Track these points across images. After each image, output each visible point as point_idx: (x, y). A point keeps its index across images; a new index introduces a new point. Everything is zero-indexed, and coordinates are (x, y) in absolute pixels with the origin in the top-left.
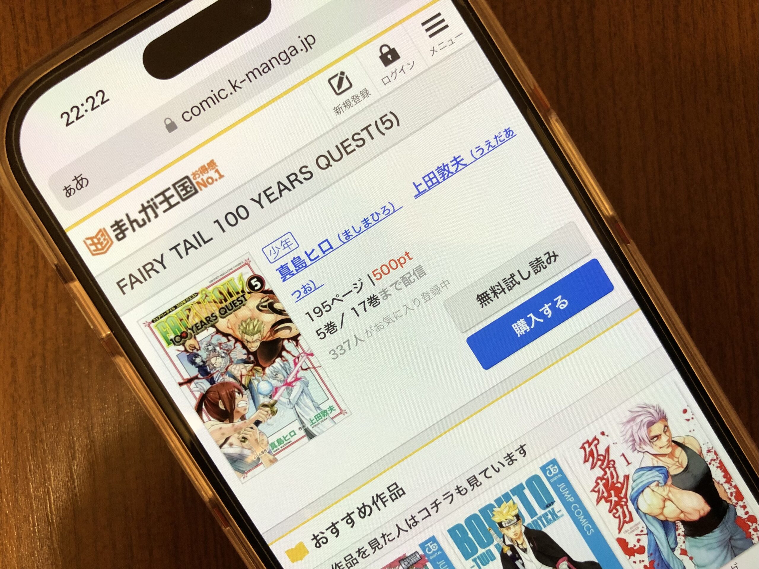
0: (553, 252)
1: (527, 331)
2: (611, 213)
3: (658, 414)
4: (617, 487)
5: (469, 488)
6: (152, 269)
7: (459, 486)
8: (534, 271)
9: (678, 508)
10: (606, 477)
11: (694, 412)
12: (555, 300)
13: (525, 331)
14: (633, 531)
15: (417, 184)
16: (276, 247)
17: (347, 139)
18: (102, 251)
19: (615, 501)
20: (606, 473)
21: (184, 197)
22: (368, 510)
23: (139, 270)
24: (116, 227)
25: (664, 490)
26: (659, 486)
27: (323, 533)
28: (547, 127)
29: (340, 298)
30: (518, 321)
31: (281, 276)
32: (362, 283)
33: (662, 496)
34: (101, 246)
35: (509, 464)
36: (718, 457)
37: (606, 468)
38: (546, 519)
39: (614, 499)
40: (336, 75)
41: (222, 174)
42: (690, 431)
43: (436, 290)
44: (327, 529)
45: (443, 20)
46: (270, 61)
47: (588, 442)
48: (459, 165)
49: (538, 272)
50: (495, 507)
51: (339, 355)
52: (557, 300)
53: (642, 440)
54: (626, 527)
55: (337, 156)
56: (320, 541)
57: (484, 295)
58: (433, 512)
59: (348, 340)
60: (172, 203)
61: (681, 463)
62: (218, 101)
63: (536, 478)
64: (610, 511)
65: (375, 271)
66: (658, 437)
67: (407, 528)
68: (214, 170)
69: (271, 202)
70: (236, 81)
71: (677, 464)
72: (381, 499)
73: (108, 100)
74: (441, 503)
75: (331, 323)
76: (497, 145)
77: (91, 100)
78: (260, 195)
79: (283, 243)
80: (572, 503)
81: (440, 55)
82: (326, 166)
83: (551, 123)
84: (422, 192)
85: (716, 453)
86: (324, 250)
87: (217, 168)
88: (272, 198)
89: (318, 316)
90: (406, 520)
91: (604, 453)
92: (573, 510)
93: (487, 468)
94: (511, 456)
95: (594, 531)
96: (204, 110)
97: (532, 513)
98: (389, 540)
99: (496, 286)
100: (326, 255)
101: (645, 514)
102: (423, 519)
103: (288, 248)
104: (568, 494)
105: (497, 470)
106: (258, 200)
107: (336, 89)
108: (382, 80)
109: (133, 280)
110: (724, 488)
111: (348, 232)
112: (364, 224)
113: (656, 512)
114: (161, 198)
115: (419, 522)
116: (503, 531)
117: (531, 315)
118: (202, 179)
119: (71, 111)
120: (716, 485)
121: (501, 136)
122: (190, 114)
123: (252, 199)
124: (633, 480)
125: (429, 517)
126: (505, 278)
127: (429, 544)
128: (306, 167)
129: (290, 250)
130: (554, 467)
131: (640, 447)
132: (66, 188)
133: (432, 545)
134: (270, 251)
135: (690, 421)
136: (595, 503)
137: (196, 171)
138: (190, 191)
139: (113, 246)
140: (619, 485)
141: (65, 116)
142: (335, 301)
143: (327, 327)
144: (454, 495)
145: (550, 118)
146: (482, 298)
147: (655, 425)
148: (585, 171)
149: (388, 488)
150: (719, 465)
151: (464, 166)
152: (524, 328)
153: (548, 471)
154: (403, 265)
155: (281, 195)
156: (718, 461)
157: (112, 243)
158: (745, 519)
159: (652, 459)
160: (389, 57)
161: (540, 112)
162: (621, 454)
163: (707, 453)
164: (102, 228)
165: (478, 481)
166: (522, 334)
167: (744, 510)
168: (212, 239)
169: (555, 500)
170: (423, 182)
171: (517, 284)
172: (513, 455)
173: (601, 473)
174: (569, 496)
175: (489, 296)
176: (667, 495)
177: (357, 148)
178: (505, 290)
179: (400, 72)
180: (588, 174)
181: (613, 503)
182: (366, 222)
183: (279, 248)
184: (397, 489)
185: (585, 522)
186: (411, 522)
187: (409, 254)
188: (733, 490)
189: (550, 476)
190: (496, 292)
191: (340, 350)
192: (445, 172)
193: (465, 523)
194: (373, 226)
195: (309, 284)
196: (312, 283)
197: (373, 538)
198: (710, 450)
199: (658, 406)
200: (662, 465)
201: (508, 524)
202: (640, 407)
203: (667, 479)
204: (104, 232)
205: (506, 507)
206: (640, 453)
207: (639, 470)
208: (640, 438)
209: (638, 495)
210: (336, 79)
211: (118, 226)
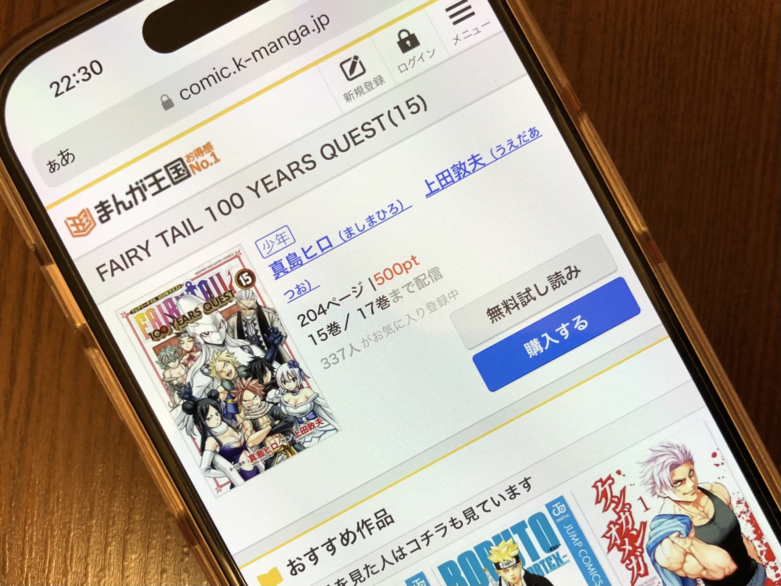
0: (575, 267)
1: (541, 352)
2: (643, 229)
3: (684, 455)
4: (632, 534)
5: (465, 521)
6: (135, 256)
7: (454, 518)
8: (553, 287)
9: (700, 563)
10: (619, 522)
11: (725, 457)
12: (574, 320)
13: (538, 352)
15: (429, 182)
16: (271, 241)
17: (357, 129)
18: (84, 233)
19: (629, 550)
20: (620, 518)
21: (175, 181)
22: (351, 537)
23: (121, 256)
24: (100, 208)
25: (686, 543)
26: (680, 537)
27: (300, 559)
28: (576, 127)
29: (337, 302)
30: (531, 341)
31: (274, 273)
32: (362, 287)
33: (683, 549)
34: (83, 227)
35: (511, 499)
36: (749, 509)
37: (620, 511)
38: (549, 564)
39: (628, 547)
40: (349, 59)
41: (218, 157)
42: (719, 478)
43: (443, 301)
44: (305, 555)
45: (469, 8)
46: (279, 40)
47: (601, 480)
48: (477, 165)
49: (557, 287)
50: (493, 545)
51: (332, 365)
52: (576, 321)
53: (664, 484)
54: (640, 581)
55: (344, 146)
56: (297, 568)
57: (495, 310)
58: (423, 544)
59: (343, 349)
60: (163, 187)
61: (707, 512)
62: (220, 80)
63: (540, 516)
64: (623, 562)
65: (376, 275)
66: (682, 481)
67: (393, 561)
68: (210, 154)
69: (268, 191)
70: (240, 60)
71: (703, 514)
72: (367, 526)
73: (103, 72)
74: (432, 535)
76: (520, 146)
77: (83, 71)
78: (257, 183)
79: (279, 237)
80: (578, 548)
81: (463, 44)
82: (331, 156)
84: (435, 191)
85: (747, 506)
86: (323, 248)
88: (270, 187)
90: (392, 551)
91: (619, 495)
92: (581, 556)
93: (487, 501)
94: (513, 489)
95: (604, 582)
96: (205, 89)
97: (534, 556)
98: (372, 572)
99: (510, 300)
100: (325, 253)
101: (662, 568)
102: (412, 552)
103: (283, 242)
104: (576, 537)
105: (497, 503)
106: (254, 188)
107: (348, 74)
108: (399, 67)
109: (115, 267)
110: (753, 544)
111: (350, 230)
112: (369, 223)
113: (675, 566)
114: (151, 180)
115: (406, 554)
116: (500, 573)
117: (546, 334)
118: (197, 163)
119: (62, 81)
120: (745, 541)
121: (525, 136)
122: (189, 92)
123: (249, 187)
124: (650, 528)
125: (419, 550)
126: (520, 293)
128: (310, 156)
129: (285, 246)
130: (561, 506)
131: (661, 492)
132: (50, 163)
134: (264, 245)
135: (719, 467)
136: (606, 550)
137: (191, 153)
138: (182, 175)
139: (95, 228)
140: (634, 533)
141: (55, 86)
142: (330, 304)
144: (447, 527)
145: (579, 119)
146: (493, 313)
147: (679, 468)
149: (376, 514)
150: (749, 519)
151: (482, 166)
152: (537, 348)
153: (554, 510)
154: (408, 270)
155: (280, 185)
156: (749, 514)
157: (95, 224)
158: (775, 582)
159: (674, 506)
160: (408, 43)
162: (638, 497)
163: (737, 504)
164: (85, 208)
165: (475, 514)
166: (534, 355)
167: (775, 572)
168: (202, 228)
169: (561, 542)
170: (436, 180)
171: (532, 300)
172: (516, 489)
173: (614, 517)
174: (577, 539)
175: (501, 311)
176: (689, 548)
177: (366, 139)
178: (519, 305)
179: (418, 60)
181: (627, 552)
182: (371, 220)
183: (274, 243)
184: (386, 516)
185: (593, 571)
186: (398, 554)
187: (416, 259)
188: (764, 548)
189: (556, 515)
190: (509, 306)
191: (333, 359)
192: (462, 171)
193: (458, 560)
194: (378, 225)
195: (303, 284)
196: (307, 284)
197: (356, 569)
198: (741, 500)
199: (684, 446)
200: (685, 514)
201: (506, 565)
202: (663, 446)
203: (690, 530)
204: (87, 212)
205: (505, 546)
206: (660, 498)
207: (658, 517)
208: (661, 481)
209: (656, 546)
210: (349, 64)
211: (103, 207)
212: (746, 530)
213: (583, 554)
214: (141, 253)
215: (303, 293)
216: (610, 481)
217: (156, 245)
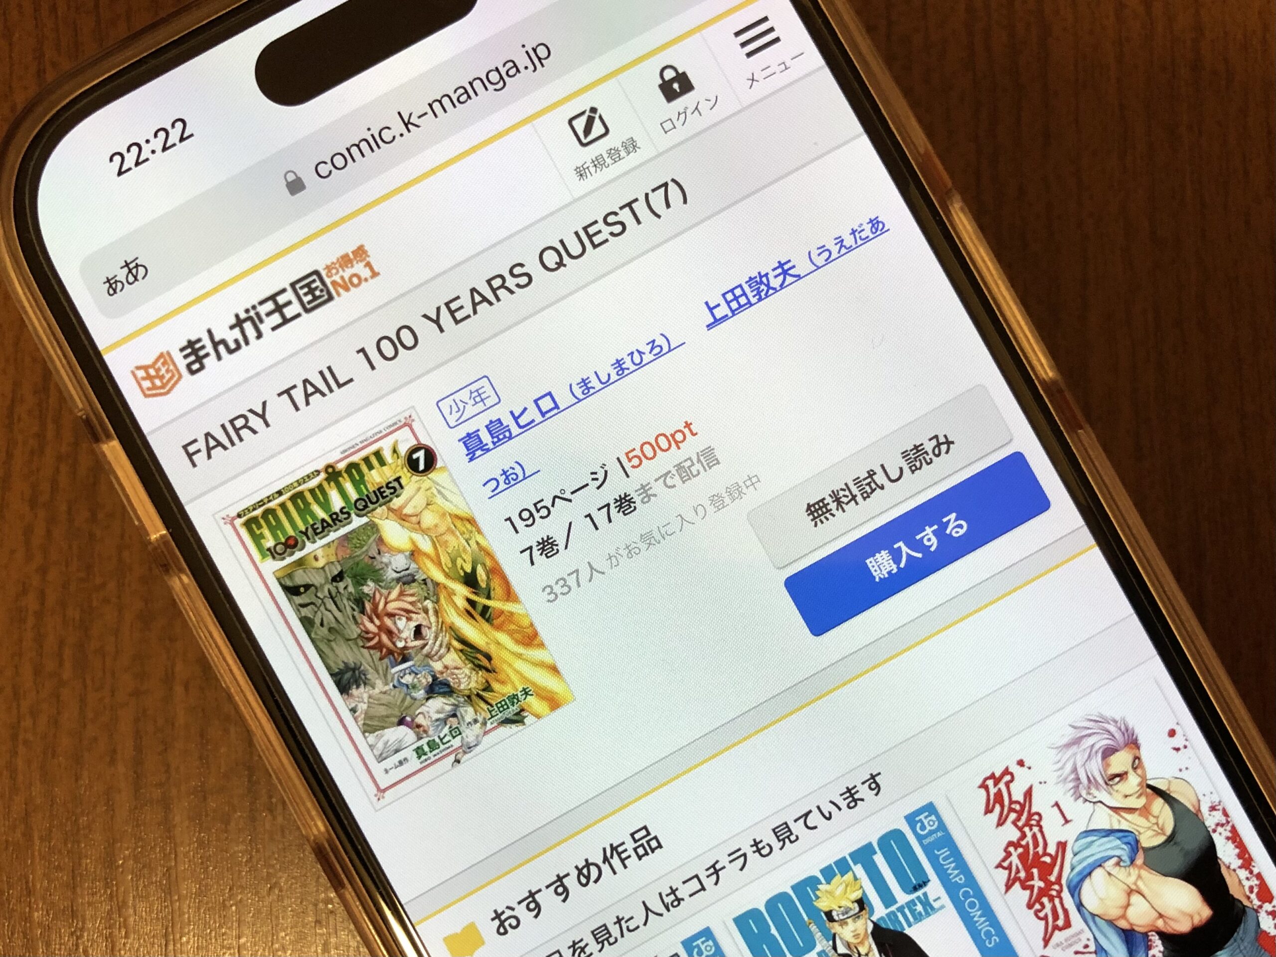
0: (945, 436)
1: (893, 572)
3: (1124, 735)
4: (1045, 863)
5: (776, 845)
6: (245, 426)
7: (758, 840)
8: (910, 467)
9: (1153, 907)
10: (1023, 843)
11: (1190, 737)
12: (945, 520)
13: (889, 573)
14: (1071, 945)
15: (712, 305)
16: (461, 401)
17: (596, 222)
18: (162, 391)
19: (1040, 888)
20: (1024, 836)
21: (308, 306)
22: (594, 872)
23: (223, 426)
24: (189, 351)
25: (1129, 874)
26: (1120, 866)
27: (513, 909)
28: (944, 218)
29: (567, 495)
30: (878, 555)
31: (466, 452)
32: (606, 472)
33: (1125, 884)
34: (162, 382)
35: (849, 808)
36: (1229, 819)
37: (1024, 825)
38: (913, 912)
39: (1038, 884)
40: (583, 113)
41: (376, 269)
42: (1181, 770)
43: (735, 492)
44: (520, 903)
45: (772, 30)
46: (471, 84)
47: (992, 776)
48: (787, 276)
49: (917, 469)
50: (821, 883)
51: (560, 596)
52: (949, 521)
53: (1093, 781)
54: (1058, 936)
55: (575, 249)
56: (506, 924)
57: (819, 505)
58: (709, 883)
59: (577, 571)
60: (288, 316)
61: (1163, 825)
62: (379, 147)
63: (897, 834)
64: (1030, 906)
65: (630, 452)
66: (1122, 776)
67: (662, 909)
68: (364, 263)
69: (457, 322)
70: (411, 115)
71: (1155, 828)
72: (619, 854)
73: (192, 135)
74: (724, 868)
75: (548, 538)
76: (854, 246)
77: (162, 134)
78: (438, 309)
79: (473, 395)
80: (960, 886)
81: (762, 88)
82: (556, 266)
83: (950, 211)
84: (721, 319)
85: (1225, 814)
86: (544, 410)
87: (368, 259)
88: (459, 315)
89: (527, 526)
90: (660, 894)
91: (1021, 800)
92: (963, 899)
93: (810, 812)
94: (853, 792)
95: (1000, 940)
96: (354, 160)
97: (888, 899)
98: (628, 928)
99: (842, 489)
100: (547, 419)
101: (1093, 915)
102: (691, 895)
103: (481, 403)
104: (955, 869)
105: (828, 815)
106: (434, 317)
107: (582, 136)
108: (661, 124)
109: (212, 444)
110: (1237, 874)
111: (587, 381)
112: (616, 370)
113: (1113, 912)
114: (270, 306)
115: (683, 899)
116: (833, 927)
117: (901, 544)
118: (342, 278)
119: (128, 150)
120: (1224, 870)
121: (863, 230)
122: (329, 166)
123: (425, 316)
124: (1073, 852)
125: (702, 892)
126: (858, 478)
127: (699, 942)
128: (522, 265)
129: (485, 408)
130: (930, 818)
131: (1089, 793)
132: (108, 281)
133: (705, 944)
134: (451, 406)
135: (1180, 752)
136: (1003, 888)
137: (333, 263)
138: (320, 297)
139: (181, 383)
140: (1047, 859)
141: (117, 159)
142: (557, 500)
143: (541, 546)
144: (748, 855)
145: (949, 205)
146: (816, 511)
147: (1118, 754)
148: (1008, 297)
149: (632, 835)
150: (1229, 835)
151: (796, 279)
152: (887, 566)
153: (919, 825)
154: (680, 445)
155: (475, 312)
156: (1229, 828)
157: (180, 376)
158: (1274, 936)
159: (1111, 816)
160: (676, 86)
161: (934, 194)
162: (1053, 803)
163: (1210, 811)
164: (164, 351)
165: (792, 834)
166: (882, 577)
167: (1274, 919)
168: (351, 380)
169: (930, 878)
170: (723, 303)
171: (878, 490)
172: (858, 791)
173: (1015, 835)
174: (956, 872)
175: (829, 507)
176: (1135, 884)
177: (610, 238)
178: (857, 498)
179: (693, 113)
180: (1011, 303)
181: (1036, 891)
182: (620, 365)
183: (466, 403)
184: (649, 838)
185: (982, 923)
186: (669, 900)
187: (691, 426)
188: (1255, 882)
189: (922, 833)
190: (841, 500)
191: (562, 587)
192: (763, 287)
193: (766, 908)
194: (631, 373)
195: (513, 469)
196: (519, 467)
197: (601, 924)
198: (1216, 806)
199: (1124, 720)
200: (1130, 829)
201: (843, 914)
202: (1091, 720)
203: (1136, 855)
204: (167, 358)
205: (841, 884)
206: (1087, 803)
207: (1084, 835)
208: (1088, 777)
209: (1082, 880)
210: (583, 120)
211: (193, 349)
212: (1226, 853)
213: (966, 895)
214: (255, 422)
215: (513, 482)
216: (1008, 778)
217: (279, 408)
